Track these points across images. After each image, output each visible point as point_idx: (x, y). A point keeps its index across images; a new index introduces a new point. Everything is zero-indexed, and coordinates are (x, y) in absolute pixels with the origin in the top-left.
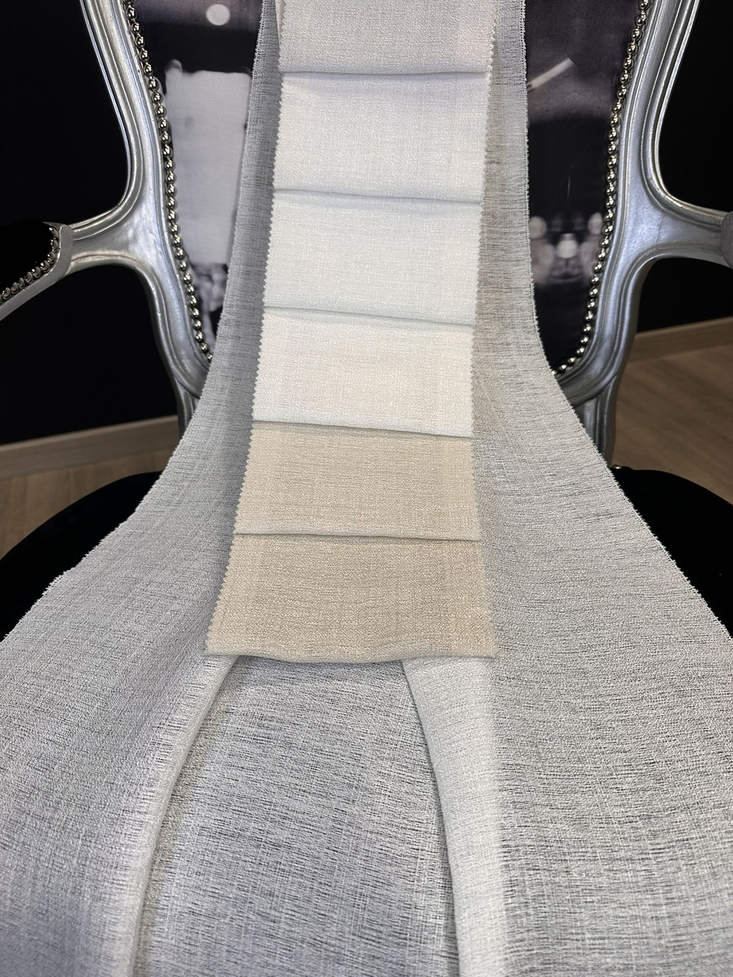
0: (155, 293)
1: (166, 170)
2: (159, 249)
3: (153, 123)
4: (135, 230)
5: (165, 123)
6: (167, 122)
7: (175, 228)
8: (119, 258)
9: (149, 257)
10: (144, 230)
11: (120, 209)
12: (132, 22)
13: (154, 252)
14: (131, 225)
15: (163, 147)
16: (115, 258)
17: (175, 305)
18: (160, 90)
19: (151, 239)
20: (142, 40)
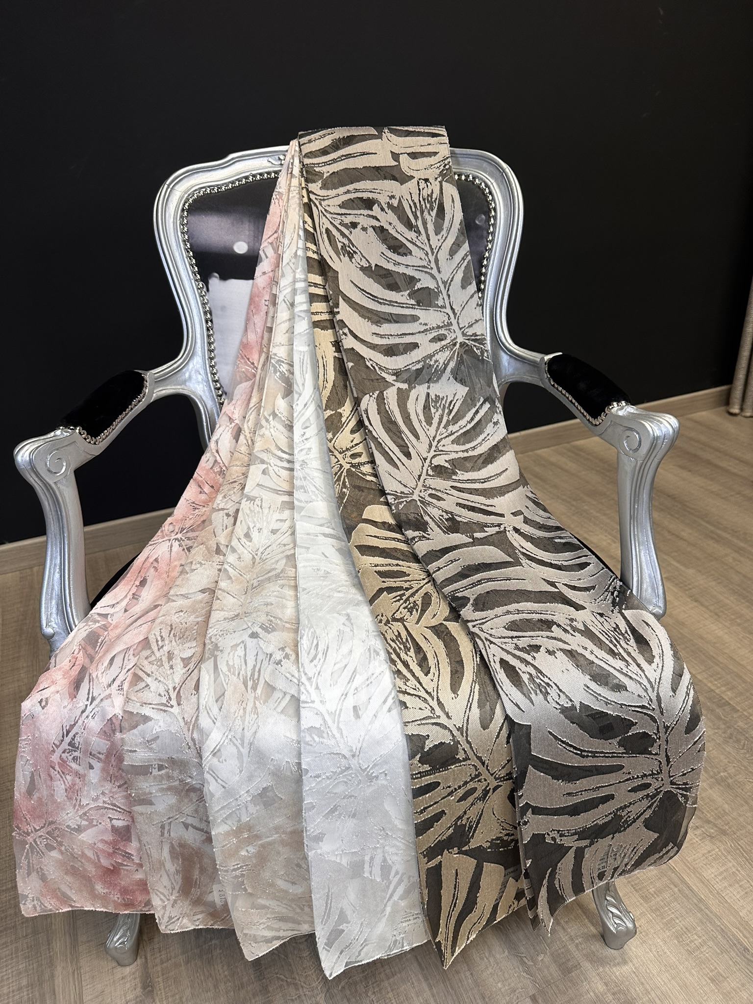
0: (202, 411)
1: (209, 336)
2: (205, 384)
3: (201, 309)
4: (190, 373)
6: (209, 308)
7: (215, 371)
8: (181, 390)
9: (199, 389)
10: (195, 373)
11: (181, 361)
12: (188, 252)
13: (201, 386)
14: (188, 370)
15: (207, 322)
16: (178, 390)
18: (205, 289)
19: (200, 378)
20: (194, 261)
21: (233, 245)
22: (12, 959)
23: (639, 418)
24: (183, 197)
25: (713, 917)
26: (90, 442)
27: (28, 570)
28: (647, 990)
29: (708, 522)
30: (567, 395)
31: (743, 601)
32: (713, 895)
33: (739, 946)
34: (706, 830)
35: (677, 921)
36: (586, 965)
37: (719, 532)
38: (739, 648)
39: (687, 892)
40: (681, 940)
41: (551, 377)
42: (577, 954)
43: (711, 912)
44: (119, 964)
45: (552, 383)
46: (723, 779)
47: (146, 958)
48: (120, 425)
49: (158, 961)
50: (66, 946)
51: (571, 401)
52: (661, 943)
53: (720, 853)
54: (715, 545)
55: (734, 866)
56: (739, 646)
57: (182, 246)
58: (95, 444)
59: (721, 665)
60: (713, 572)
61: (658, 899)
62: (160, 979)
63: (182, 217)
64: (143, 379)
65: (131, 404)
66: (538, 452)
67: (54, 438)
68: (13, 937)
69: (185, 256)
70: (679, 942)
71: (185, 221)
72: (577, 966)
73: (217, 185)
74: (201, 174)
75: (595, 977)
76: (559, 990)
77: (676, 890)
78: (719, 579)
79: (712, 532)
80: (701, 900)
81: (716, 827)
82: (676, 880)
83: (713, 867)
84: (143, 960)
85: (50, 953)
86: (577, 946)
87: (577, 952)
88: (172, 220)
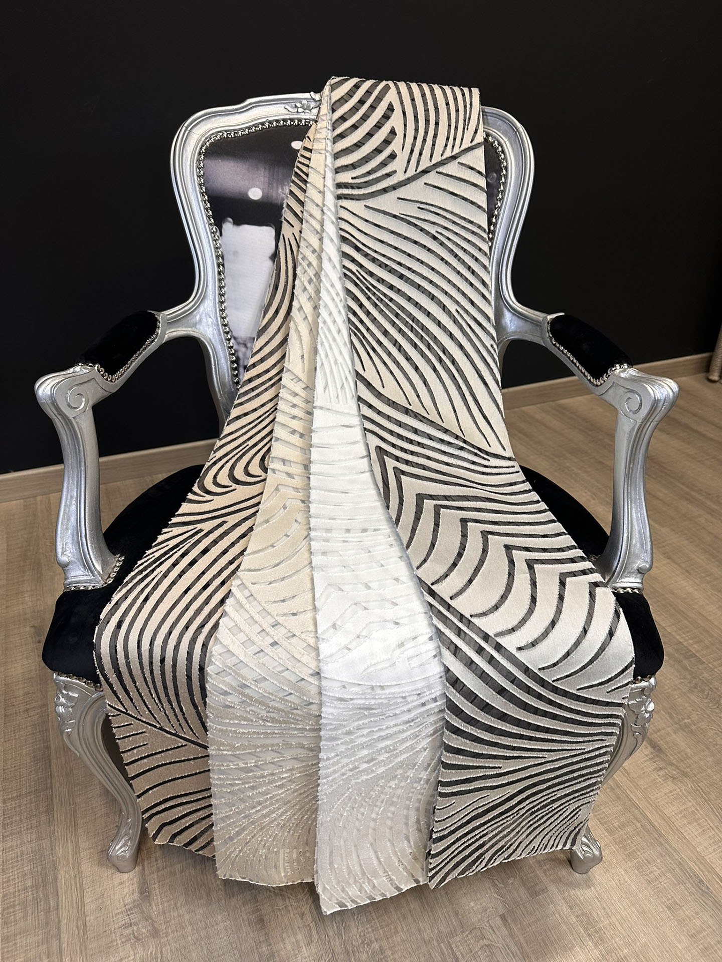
0: (211, 354)
1: (220, 280)
2: (215, 327)
3: (214, 253)
4: (201, 316)
5: (220, 253)
6: (222, 252)
7: (224, 315)
8: (191, 332)
9: (208, 332)
10: (206, 316)
11: (193, 303)
12: (203, 195)
13: (211, 329)
14: (198, 313)
15: (219, 267)
16: (189, 332)
17: (223, 361)
18: (218, 234)
19: (210, 320)
20: (209, 205)
21: (248, 190)
22: (17, 861)
23: (641, 381)
24: (200, 140)
25: (672, 852)
26: (107, 380)
27: (32, 499)
28: (608, 914)
29: (683, 484)
30: (569, 355)
31: (713, 560)
32: (673, 831)
33: (694, 878)
34: (668, 771)
35: (639, 853)
36: (553, 889)
37: (693, 493)
38: (708, 604)
39: (649, 827)
40: (641, 870)
41: (553, 336)
42: (544, 879)
43: (671, 847)
44: (119, 871)
45: (554, 343)
46: (687, 726)
47: (143, 866)
48: (134, 364)
49: (154, 868)
50: (68, 852)
51: (572, 361)
52: (623, 873)
53: (680, 793)
54: (690, 506)
55: (693, 805)
56: (708, 602)
57: (198, 189)
58: (111, 381)
59: (690, 620)
60: (686, 532)
61: (622, 832)
62: (156, 886)
63: (198, 160)
64: (156, 320)
65: (144, 344)
66: (524, 409)
67: (73, 374)
68: (19, 842)
69: (200, 199)
70: (640, 872)
71: (202, 165)
72: (545, 890)
73: (234, 130)
74: (218, 118)
75: (560, 900)
76: (527, 911)
77: (639, 825)
78: (691, 538)
79: (687, 493)
80: (661, 835)
81: (678, 769)
82: (639, 816)
83: (673, 805)
84: (141, 867)
85: (53, 857)
86: (545, 872)
87: (545, 878)
88: (189, 163)
